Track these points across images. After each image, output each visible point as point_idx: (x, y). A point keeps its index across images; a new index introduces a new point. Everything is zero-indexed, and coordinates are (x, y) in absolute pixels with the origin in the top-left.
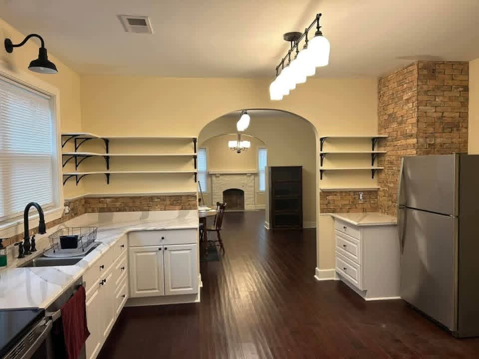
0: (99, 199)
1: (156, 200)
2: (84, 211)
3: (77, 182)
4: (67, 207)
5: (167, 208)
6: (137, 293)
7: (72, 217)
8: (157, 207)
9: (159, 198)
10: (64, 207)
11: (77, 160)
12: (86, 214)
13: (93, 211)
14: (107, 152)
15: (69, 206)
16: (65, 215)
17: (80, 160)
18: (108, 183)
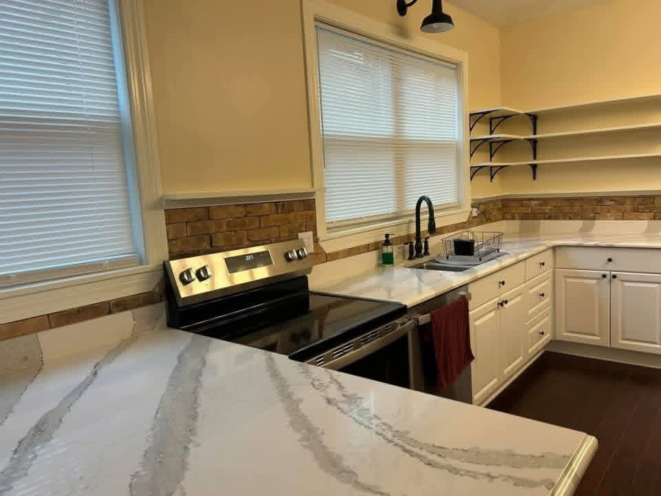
0: (521, 201)
1: (609, 203)
2: (501, 217)
3: (492, 178)
4: (475, 210)
5: (626, 215)
6: (565, 335)
7: (482, 223)
8: (609, 214)
9: (612, 200)
10: (471, 209)
11: (493, 147)
12: (504, 221)
13: (513, 218)
14: (535, 133)
15: (478, 208)
16: (471, 219)
17: (497, 146)
18: (534, 178)
